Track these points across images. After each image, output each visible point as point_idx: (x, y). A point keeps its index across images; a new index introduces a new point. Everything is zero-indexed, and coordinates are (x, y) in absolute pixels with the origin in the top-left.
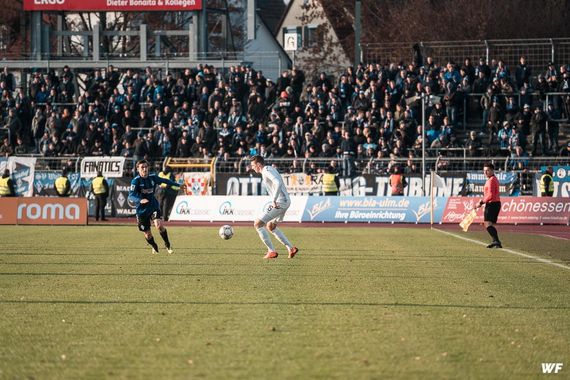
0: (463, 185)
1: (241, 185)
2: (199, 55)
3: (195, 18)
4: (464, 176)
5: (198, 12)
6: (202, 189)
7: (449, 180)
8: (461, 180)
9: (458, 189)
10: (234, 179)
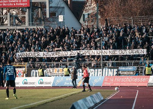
0: (117, 72)
1: (36, 73)
2: (29, 24)
3: (27, 10)
4: (118, 68)
5: (29, 8)
6: (22, 74)
7: (112, 70)
8: (116, 70)
9: (115, 73)
10: (34, 71)
